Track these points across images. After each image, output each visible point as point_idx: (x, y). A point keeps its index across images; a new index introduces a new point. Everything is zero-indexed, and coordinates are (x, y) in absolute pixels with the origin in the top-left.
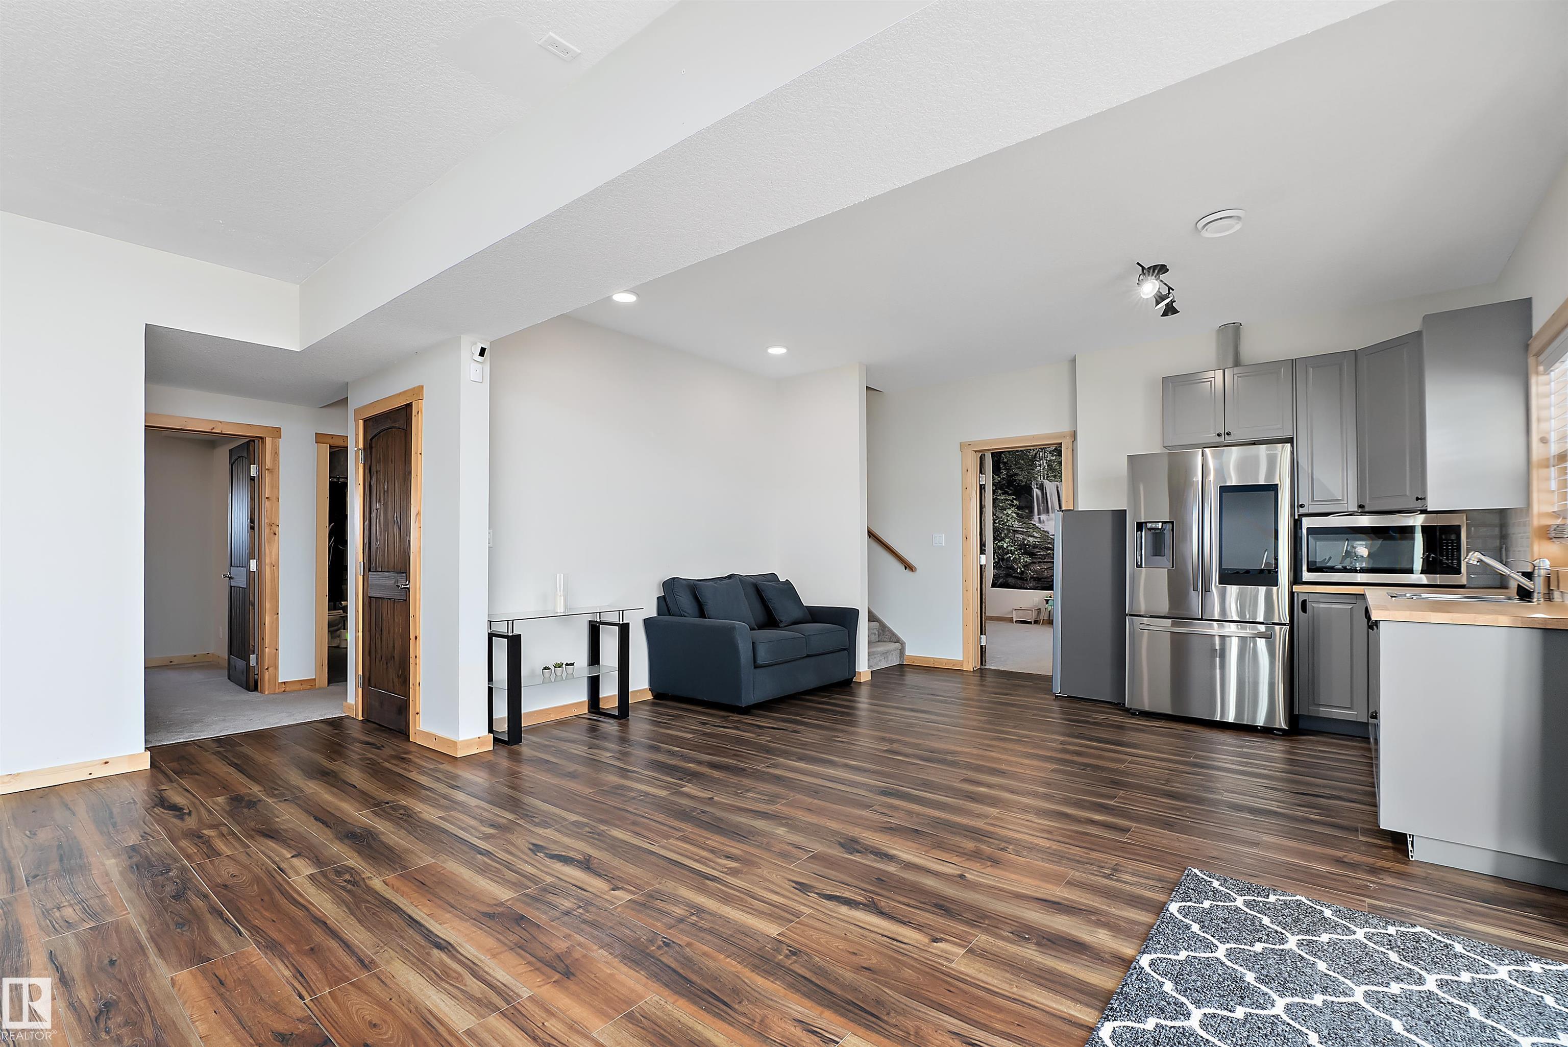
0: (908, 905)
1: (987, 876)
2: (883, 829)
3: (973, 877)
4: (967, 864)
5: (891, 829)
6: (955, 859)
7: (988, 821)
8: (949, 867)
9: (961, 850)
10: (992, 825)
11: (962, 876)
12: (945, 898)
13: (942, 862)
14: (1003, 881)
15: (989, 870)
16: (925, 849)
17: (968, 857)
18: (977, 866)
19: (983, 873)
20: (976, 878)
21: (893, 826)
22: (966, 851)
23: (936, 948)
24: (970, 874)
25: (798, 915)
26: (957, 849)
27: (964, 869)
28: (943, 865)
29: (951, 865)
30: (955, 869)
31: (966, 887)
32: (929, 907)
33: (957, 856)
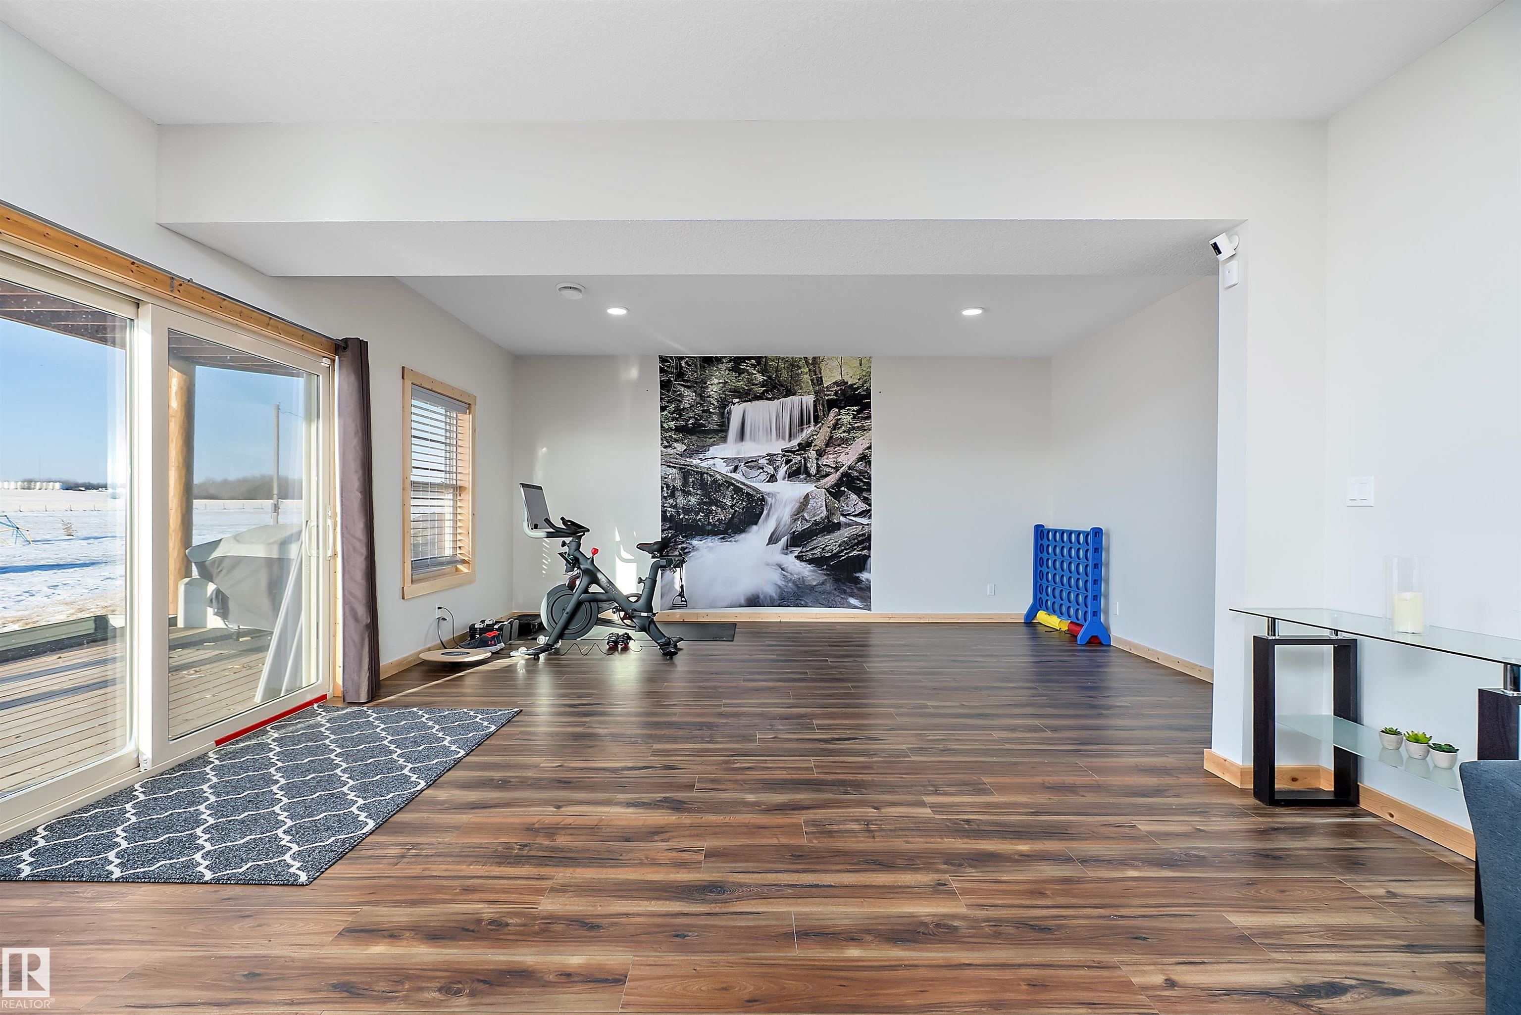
0: (589, 777)
1: (536, 813)
2: (663, 830)
3: (548, 809)
4: (558, 819)
5: (656, 833)
6: (570, 820)
7: (549, 883)
8: (573, 812)
9: (568, 831)
10: (541, 878)
11: (558, 807)
12: (565, 788)
13: (581, 814)
14: (521, 813)
15: (535, 820)
16: (605, 823)
17: (559, 826)
18: (548, 820)
19: (541, 815)
20: (545, 809)
21: (656, 838)
22: (563, 832)
23: (558, 763)
24: (552, 811)
25: (652, 755)
26: (572, 831)
27: (559, 814)
28: (579, 812)
29: (572, 814)
30: (566, 811)
31: (552, 800)
32: (574, 780)
33: (570, 824)
